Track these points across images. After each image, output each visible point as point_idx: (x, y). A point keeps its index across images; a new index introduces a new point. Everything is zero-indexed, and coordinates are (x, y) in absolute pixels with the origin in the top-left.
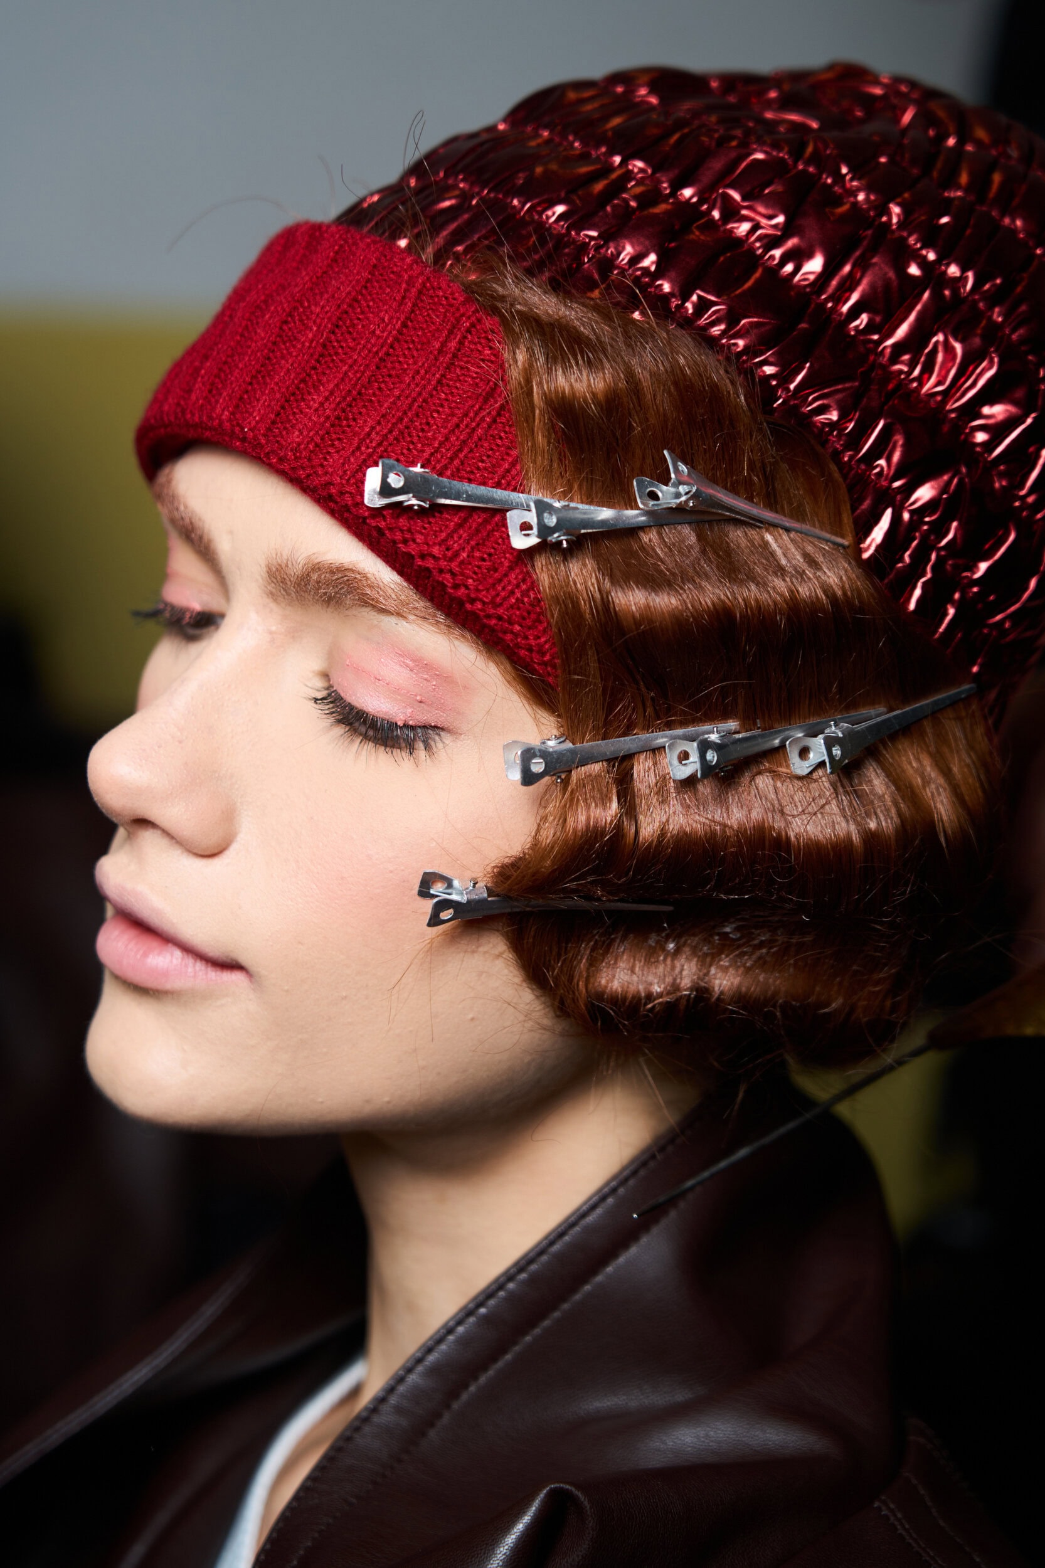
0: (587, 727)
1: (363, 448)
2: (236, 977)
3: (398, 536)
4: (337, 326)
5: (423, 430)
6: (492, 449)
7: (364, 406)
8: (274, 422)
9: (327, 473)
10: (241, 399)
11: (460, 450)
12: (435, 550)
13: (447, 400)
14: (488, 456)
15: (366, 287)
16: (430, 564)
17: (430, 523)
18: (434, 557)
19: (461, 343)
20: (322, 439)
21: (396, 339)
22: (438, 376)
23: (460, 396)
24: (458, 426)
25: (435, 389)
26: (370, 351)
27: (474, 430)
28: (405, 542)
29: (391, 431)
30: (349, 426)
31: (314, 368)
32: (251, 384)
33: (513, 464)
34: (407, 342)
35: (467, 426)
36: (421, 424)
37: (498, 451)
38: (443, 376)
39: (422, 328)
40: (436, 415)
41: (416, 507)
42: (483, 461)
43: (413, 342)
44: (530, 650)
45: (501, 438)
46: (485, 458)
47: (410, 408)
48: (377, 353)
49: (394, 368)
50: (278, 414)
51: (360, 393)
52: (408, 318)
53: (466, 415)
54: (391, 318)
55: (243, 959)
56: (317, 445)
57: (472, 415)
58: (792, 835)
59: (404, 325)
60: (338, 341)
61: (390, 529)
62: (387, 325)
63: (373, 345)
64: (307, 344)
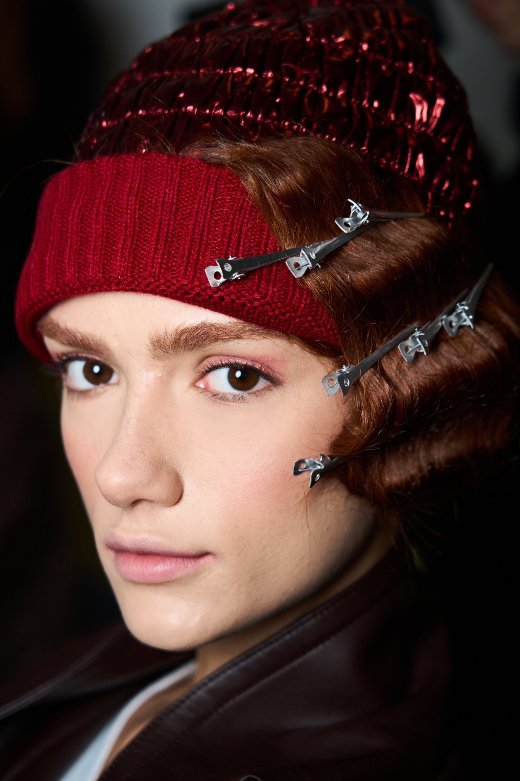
0: (357, 355)
1: (191, 261)
2: (208, 559)
3: (233, 297)
4: (141, 206)
5: (215, 239)
6: (254, 235)
7: (179, 240)
8: (133, 268)
9: (178, 281)
10: (104, 264)
11: (240, 242)
12: (257, 296)
13: (219, 219)
14: (253, 239)
15: (146, 180)
16: (256, 303)
17: (245, 284)
18: (257, 300)
19: (216, 188)
20: (166, 264)
21: (178, 200)
22: (209, 209)
23: (225, 215)
24: (232, 230)
25: (211, 216)
26: (167, 212)
27: (240, 229)
28: (239, 298)
29: (200, 247)
30: (177, 253)
31: (139, 232)
32: (105, 254)
33: (268, 237)
34: (183, 199)
35: (236, 228)
36: (213, 237)
37: (257, 235)
38: (212, 208)
39: (189, 189)
40: (217, 229)
41: (239, 278)
42: (252, 243)
43: (187, 197)
44: (320, 327)
45: (255, 228)
46: (252, 241)
47: (203, 231)
48: (171, 211)
49: (183, 215)
50: (133, 263)
51: (173, 235)
52: (179, 187)
53: (233, 223)
54: (170, 191)
55: (209, 549)
56: (165, 269)
57: (236, 222)
58: (467, 366)
59: (179, 191)
60: (145, 213)
61: (228, 295)
62: (169, 195)
63: (167, 208)
64: (129, 221)
